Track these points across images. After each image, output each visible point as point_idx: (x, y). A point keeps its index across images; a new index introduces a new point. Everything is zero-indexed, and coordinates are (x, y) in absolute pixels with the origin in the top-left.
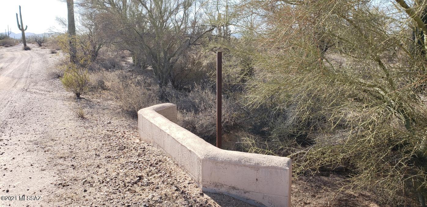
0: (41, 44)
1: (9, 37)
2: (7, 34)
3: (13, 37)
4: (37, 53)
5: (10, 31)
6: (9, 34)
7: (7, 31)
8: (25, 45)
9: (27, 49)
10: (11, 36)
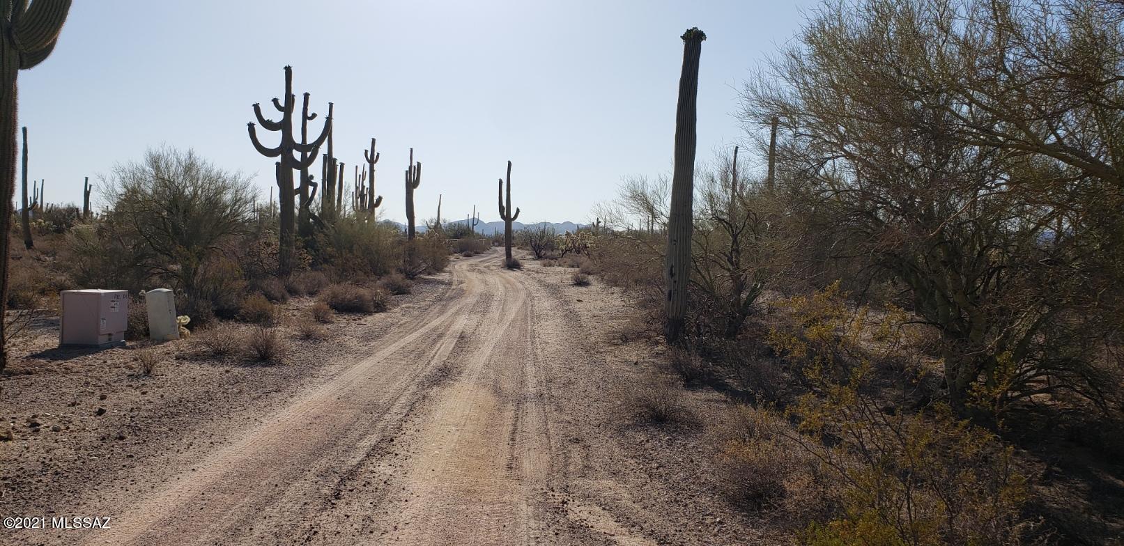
0: (540, 251)
1: (473, 231)
2: (471, 225)
3: (481, 233)
4: (540, 282)
5: (476, 217)
6: (473, 225)
7: (471, 217)
8: (509, 254)
9: (512, 265)
10: (477, 230)
